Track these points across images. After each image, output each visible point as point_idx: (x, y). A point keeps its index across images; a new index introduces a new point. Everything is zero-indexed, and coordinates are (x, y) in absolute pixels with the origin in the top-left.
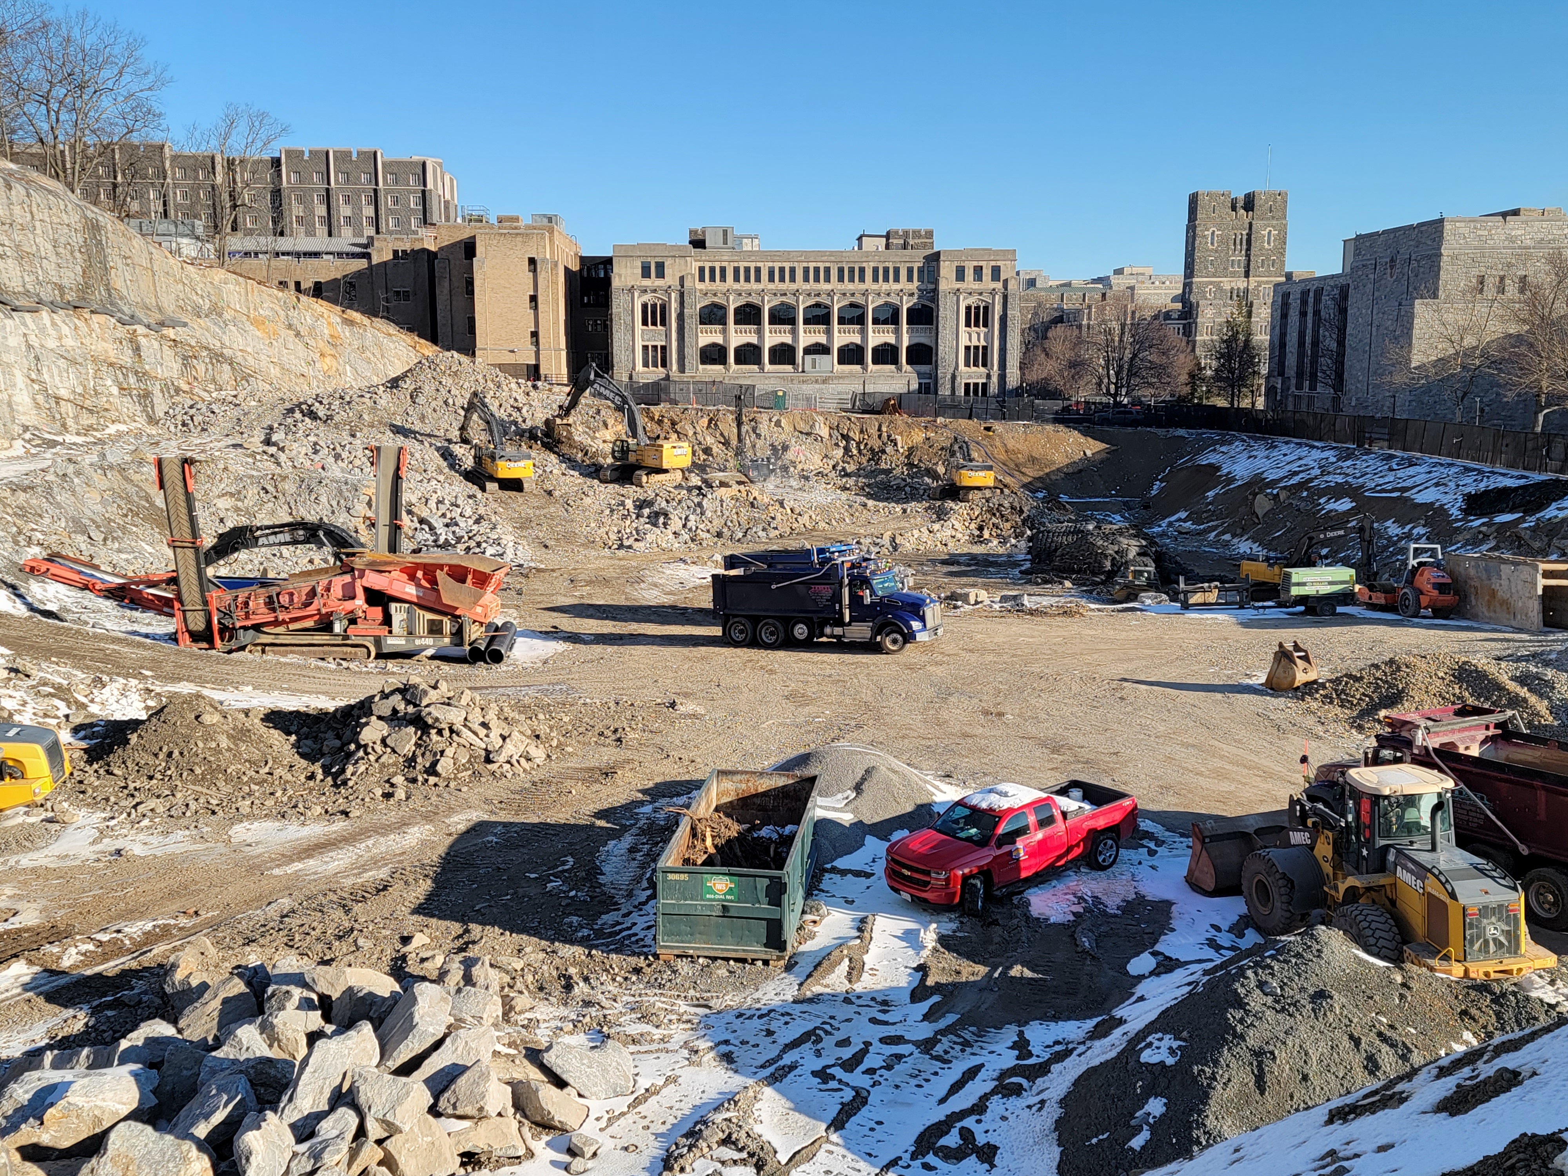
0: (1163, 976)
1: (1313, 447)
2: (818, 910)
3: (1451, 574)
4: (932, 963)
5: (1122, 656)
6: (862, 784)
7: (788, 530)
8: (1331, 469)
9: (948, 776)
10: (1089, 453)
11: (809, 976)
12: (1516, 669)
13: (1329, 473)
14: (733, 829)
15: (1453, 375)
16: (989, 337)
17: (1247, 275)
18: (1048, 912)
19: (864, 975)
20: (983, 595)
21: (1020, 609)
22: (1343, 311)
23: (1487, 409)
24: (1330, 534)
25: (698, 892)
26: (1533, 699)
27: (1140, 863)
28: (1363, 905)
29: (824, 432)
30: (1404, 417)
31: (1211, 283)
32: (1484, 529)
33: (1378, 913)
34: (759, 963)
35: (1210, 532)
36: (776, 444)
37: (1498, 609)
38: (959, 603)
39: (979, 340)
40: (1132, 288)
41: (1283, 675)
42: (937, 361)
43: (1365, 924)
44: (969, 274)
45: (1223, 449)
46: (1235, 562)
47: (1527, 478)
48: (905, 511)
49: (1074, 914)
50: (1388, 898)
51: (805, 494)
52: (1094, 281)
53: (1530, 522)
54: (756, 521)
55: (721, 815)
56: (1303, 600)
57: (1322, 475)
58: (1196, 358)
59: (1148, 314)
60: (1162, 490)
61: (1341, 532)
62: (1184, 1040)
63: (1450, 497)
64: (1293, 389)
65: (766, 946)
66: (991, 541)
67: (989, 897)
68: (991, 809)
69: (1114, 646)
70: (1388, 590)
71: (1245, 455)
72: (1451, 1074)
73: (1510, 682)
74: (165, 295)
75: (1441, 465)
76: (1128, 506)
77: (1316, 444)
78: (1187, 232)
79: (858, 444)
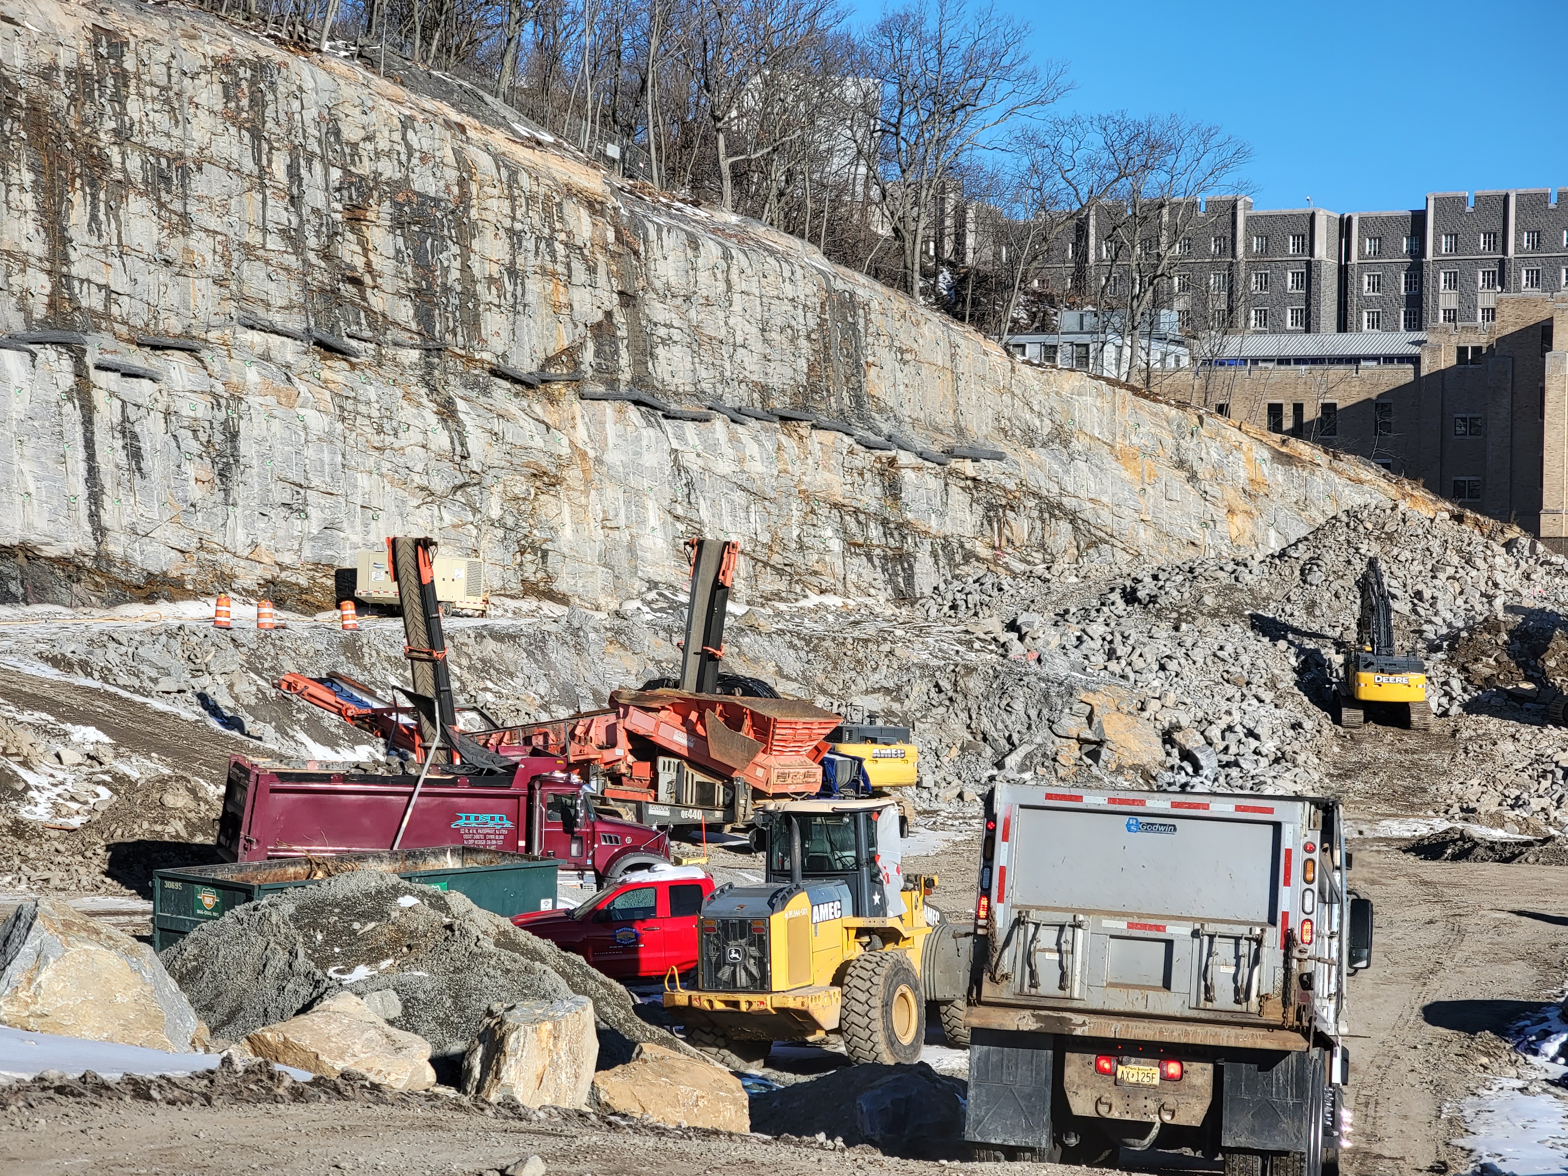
74: (974, 411)
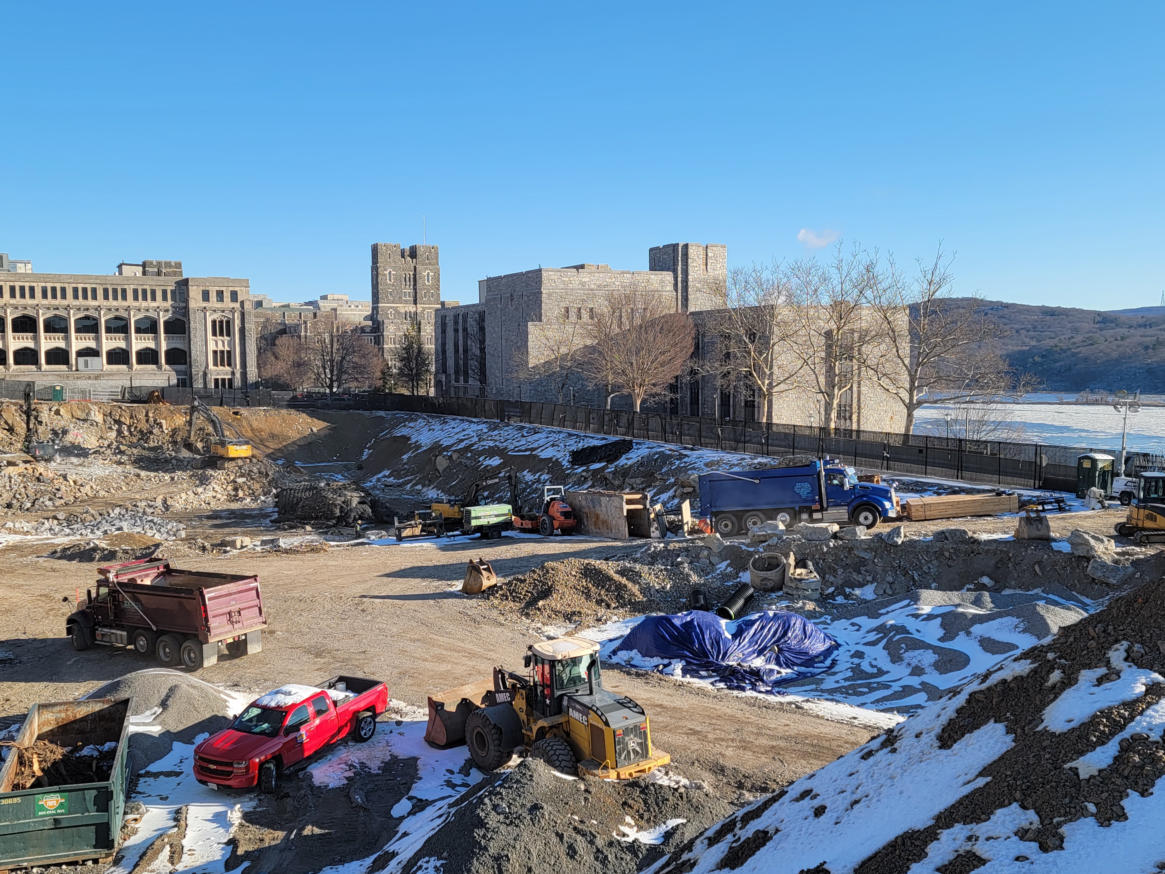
0: (418, 814)
1: (472, 422)
2: (137, 810)
3: (571, 505)
4: (240, 836)
5: (359, 579)
6: (166, 700)
7: (72, 499)
8: (485, 437)
9: (236, 685)
10: (315, 430)
11: (136, 865)
12: (618, 565)
13: (484, 440)
14: (58, 752)
15: (554, 373)
16: (232, 344)
17: (415, 303)
18: (326, 780)
19: (184, 856)
20: (247, 541)
21: (277, 550)
22: (482, 329)
23: (577, 395)
24: (490, 482)
25: (31, 811)
26: (630, 585)
27: (391, 732)
28: (549, 739)
29: (99, 418)
30: (527, 400)
31: (391, 308)
32: (584, 474)
33: (560, 743)
34: (90, 863)
35: (407, 484)
36: (57, 428)
37: (601, 527)
38: (228, 548)
39: (224, 346)
40: (335, 310)
41: (474, 583)
42: (190, 362)
43: (552, 752)
44: (213, 296)
45: (411, 425)
46: (427, 504)
47: (606, 439)
48: (172, 479)
49: (346, 778)
50: (564, 731)
51: (85, 469)
52: (307, 304)
53: (611, 468)
54: (43, 493)
55: (46, 742)
56: (479, 529)
57: (479, 441)
58: (384, 360)
59: (349, 328)
60: (370, 455)
61: (497, 480)
62: (445, 859)
63: (561, 454)
64: (453, 382)
65: (95, 847)
66: (245, 499)
67: (280, 776)
68: (279, 707)
69: (352, 572)
70: (533, 519)
71: (426, 428)
72: (719, 841)
73: (614, 575)
75: (554, 432)
76: (347, 468)
77: (474, 420)
78: (372, 271)
79: (129, 427)
